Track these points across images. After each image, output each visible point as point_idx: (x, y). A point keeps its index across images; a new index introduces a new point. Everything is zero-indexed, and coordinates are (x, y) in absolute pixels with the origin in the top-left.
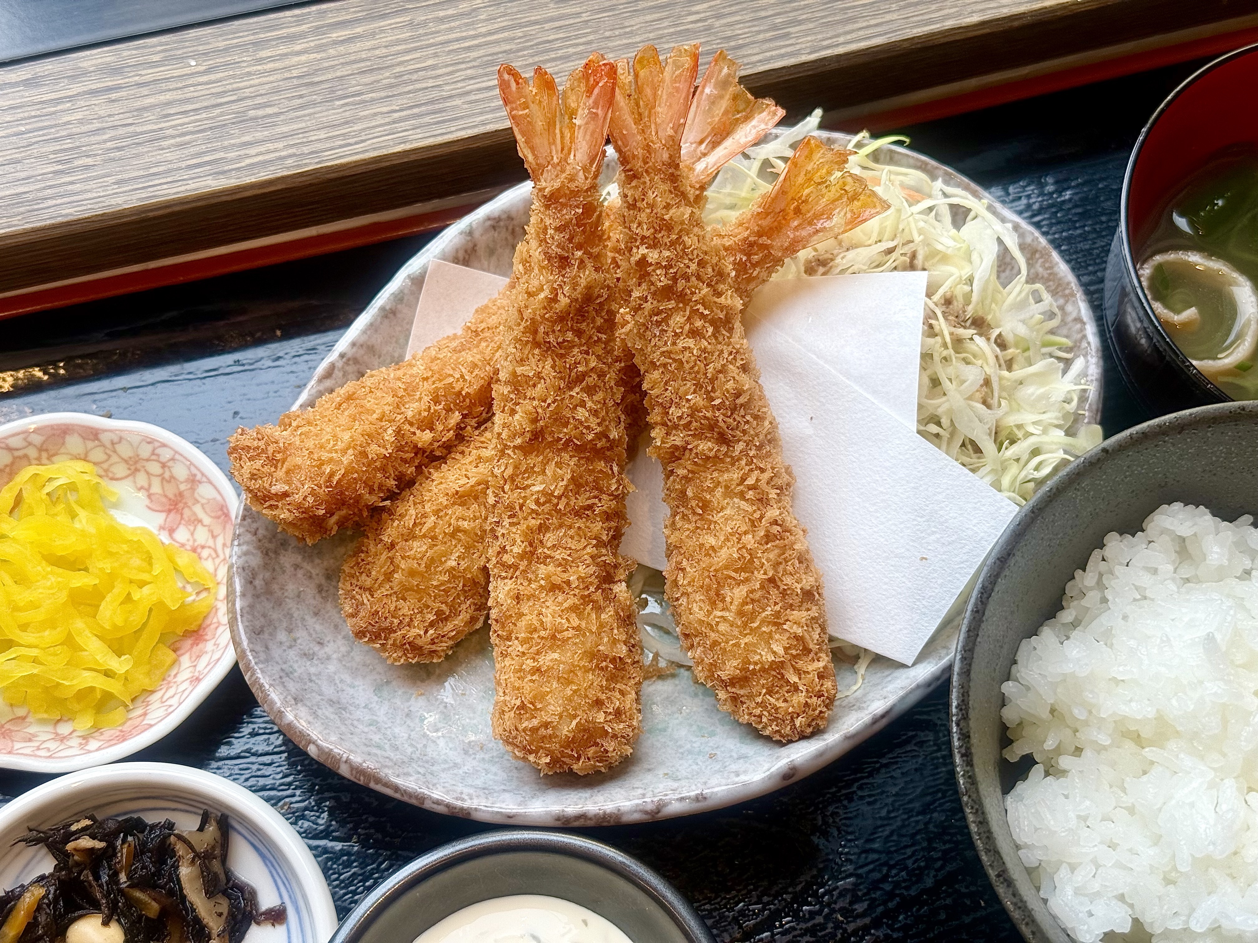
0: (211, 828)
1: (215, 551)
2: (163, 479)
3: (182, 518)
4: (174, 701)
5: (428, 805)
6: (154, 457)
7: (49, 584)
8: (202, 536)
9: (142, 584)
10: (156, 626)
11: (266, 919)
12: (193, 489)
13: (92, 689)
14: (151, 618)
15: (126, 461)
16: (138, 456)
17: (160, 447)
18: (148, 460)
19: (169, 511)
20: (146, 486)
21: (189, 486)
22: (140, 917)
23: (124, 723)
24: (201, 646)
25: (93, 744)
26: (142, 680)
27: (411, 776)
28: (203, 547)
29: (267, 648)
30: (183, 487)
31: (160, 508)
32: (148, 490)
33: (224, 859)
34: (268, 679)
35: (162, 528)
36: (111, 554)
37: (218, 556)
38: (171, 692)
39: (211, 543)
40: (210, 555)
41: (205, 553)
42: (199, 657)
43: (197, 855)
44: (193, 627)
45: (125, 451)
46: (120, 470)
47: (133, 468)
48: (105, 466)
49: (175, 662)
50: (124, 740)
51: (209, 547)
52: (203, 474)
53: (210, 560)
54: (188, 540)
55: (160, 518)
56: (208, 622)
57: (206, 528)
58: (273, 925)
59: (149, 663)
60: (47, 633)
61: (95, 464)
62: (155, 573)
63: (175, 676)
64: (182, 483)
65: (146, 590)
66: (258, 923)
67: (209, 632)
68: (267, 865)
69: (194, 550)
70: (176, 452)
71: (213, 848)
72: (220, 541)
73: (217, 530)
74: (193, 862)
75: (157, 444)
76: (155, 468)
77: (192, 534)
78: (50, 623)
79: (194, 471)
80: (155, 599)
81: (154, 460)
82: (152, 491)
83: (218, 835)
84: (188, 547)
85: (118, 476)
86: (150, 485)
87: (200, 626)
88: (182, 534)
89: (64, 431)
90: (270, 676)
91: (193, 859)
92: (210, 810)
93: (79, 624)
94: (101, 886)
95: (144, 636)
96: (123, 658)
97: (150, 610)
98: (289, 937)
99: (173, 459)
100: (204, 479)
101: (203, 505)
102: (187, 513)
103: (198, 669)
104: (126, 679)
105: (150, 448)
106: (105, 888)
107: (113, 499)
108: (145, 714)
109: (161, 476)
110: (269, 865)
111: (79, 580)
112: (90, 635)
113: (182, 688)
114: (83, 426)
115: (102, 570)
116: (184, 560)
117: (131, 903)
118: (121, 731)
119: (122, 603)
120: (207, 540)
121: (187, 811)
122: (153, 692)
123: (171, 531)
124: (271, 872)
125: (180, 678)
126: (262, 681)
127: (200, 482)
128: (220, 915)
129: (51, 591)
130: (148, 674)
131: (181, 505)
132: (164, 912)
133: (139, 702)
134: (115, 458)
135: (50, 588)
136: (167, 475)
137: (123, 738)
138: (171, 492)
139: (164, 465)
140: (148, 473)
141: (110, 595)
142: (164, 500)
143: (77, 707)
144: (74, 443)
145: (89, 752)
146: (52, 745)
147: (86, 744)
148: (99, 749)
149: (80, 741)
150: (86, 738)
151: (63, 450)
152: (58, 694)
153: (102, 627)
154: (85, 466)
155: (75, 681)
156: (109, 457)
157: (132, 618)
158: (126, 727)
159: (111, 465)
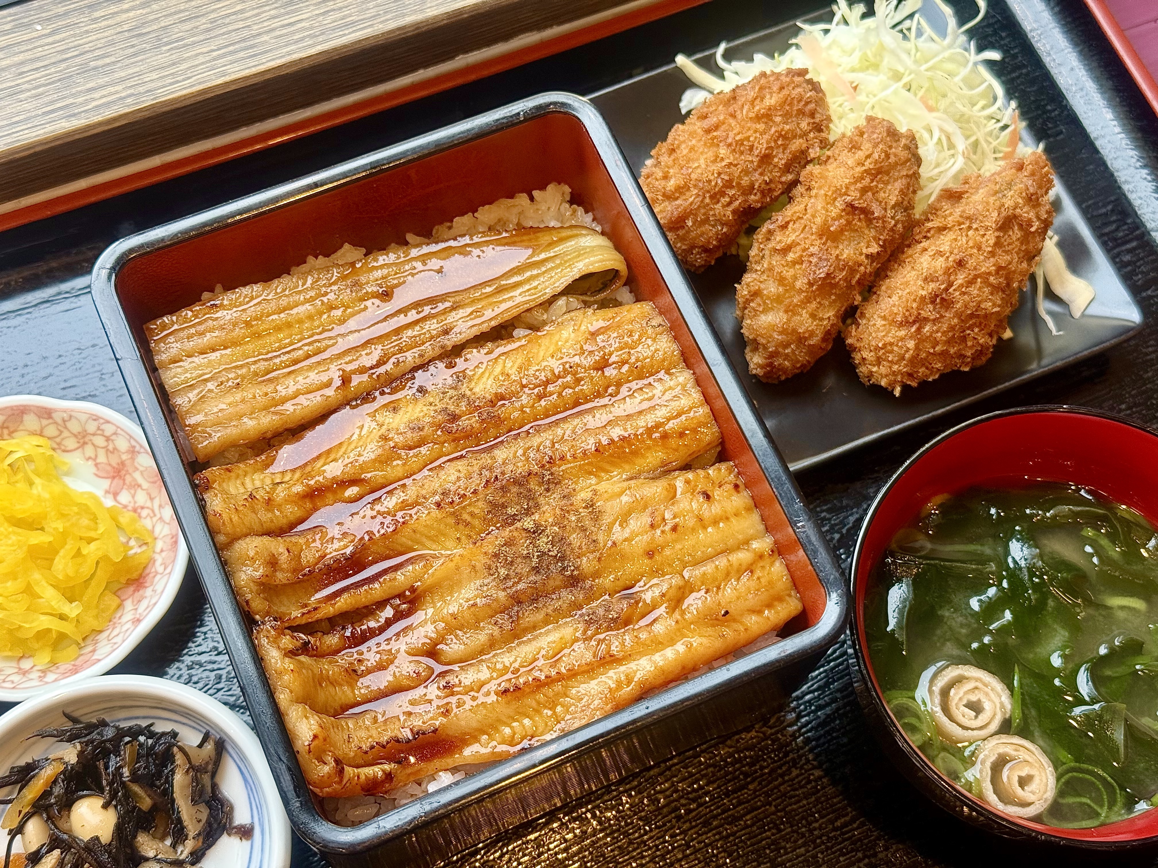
1: (153, 511)
2: (107, 450)
3: (124, 484)
4: (118, 639)
6: (99, 432)
7: (10, 542)
8: (141, 498)
9: (90, 541)
10: (102, 576)
12: (133, 459)
13: (49, 630)
14: (99, 570)
15: (75, 436)
16: (86, 431)
17: (104, 423)
18: (94, 435)
19: (114, 478)
20: (93, 456)
21: (129, 456)
23: (77, 659)
24: (141, 592)
25: (50, 677)
26: (91, 622)
28: (142, 508)
30: (124, 457)
31: (105, 475)
32: (95, 460)
35: (107, 492)
36: (63, 516)
37: (155, 515)
38: (116, 631)
39: (149, 504)
40: (149, 515)
41: (144, 513)
42: (139, 601)
44: (135, 575)
45: (74, 427)
46: (71, 443)
47: (82, 441)
48: (58, 440)
49: (120, 606)
50: (76, 673)
51: (148, 508)
53: (149, 518)
54: (130, 502)
55: (106, 484)
56: (147, 571)
57: (145, 492)
60: (10, 583)
61: (49, 438)
62: (100, 531)
63: (120, 618)
64: (123, 453)
65: (93, 546)
66: (229, 834)
67: (149, 579)
69: (135, 510)
70: (117, 427)
72: (157, 502)
73: (154, 493)
75: (101, 421)
76: (100, 441)
77: (133, 497)
78: (12, 576)
79: (133, 443)
80: (101, 553)
81: (99, 435)
82: (98, 461)
84: (130, 508)
85: (69, 448)
86: (96, 456)
87: (141, 576)
88: (124, 497)
89: (21, 411)
93: (37, 576)
95: (93, 583)
96: (74, 603)
97: (97, 563)
99: (115, 434)
100: (141, 450)
101: (142, 472)
102: (128, 479)
103: (140, 610)
104: (78, 621)
105: (95, 424)
107: (65, 468)
108: (94, 651)
109: (106, 448)
111: (36, 538)
112: (45, 584)
113: (125, 628)
114: (38, 407)
115: (56, 529)
116: (125, 519)
118: (74, 665)
119: (73, 557)
120: (146, 502)
122: (101, 632)
123: (115, 495)
125: (124, 619)
127: (139, 453)
129: (13, 548)
130: (97, 617)
131: (123, 473)
133: (89, 641)
134: (66, 434)
135: (11, 546)
136: (111, 447)
138: (114, 461)
139: (108, 439)
140: (93, 444)
141: (62, 550)
142: (109, 468)
143: (36, 646)
144: (31, 421)
145: (47, 683)
146: (16, 678)
147: (44, 677)
148: (56, 680)
149: (39, 674)
150: (44, 672)
151: (21, 428)
152: (20, 635)
153: (56, 578)
154: (41, 441)
155: (34, 625)
156: (61, 432)
157: (82, 570)
158: (78, 662)
159: (63, 439)
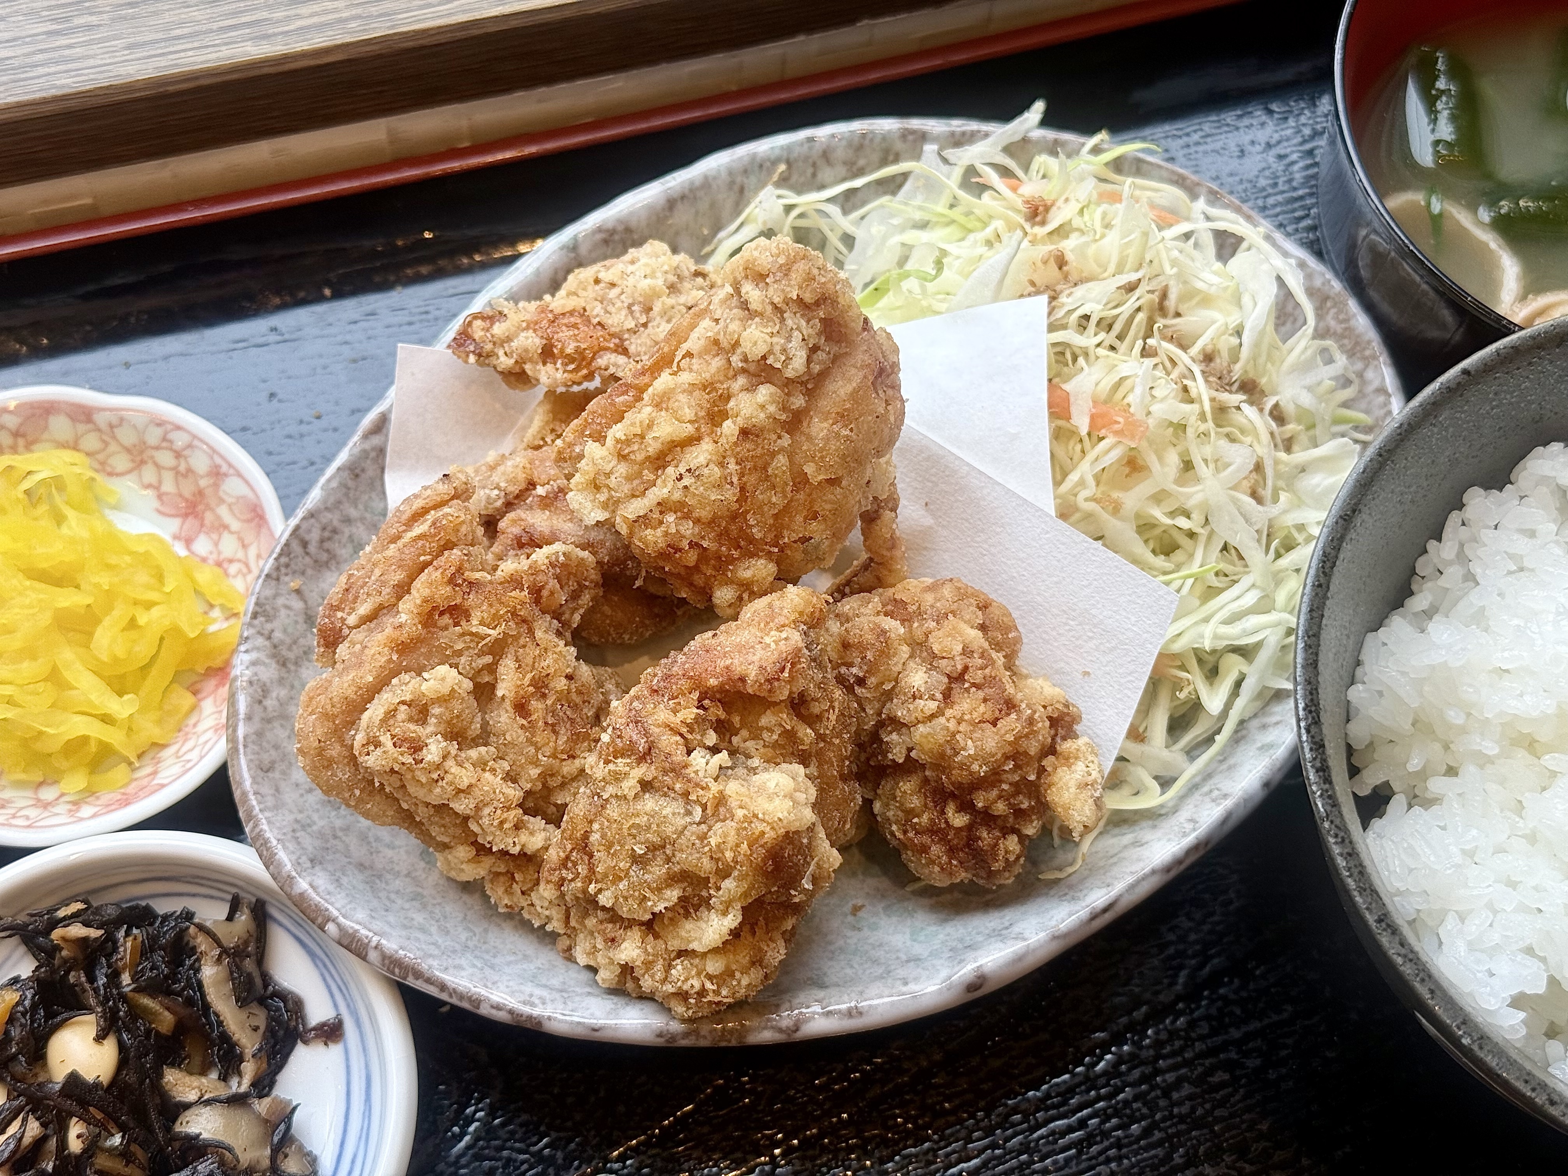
0: (243, 918)
1: (247, 565)
3: (202, 525)
4: (194, 756)
5: (484, 1010)
6: (165, 444)
7: (27, 601)
8: (229, 546)
9: (149, 605)
10: (169, 660)
11: (317, 1036)
12: (217, 485)
13: (84, 740)
14: (163, 650)
15: (128, 450)
16: (144, 443)
17: (172, 430)
18: (157, 448)
19: (186, 516)
20: (155, 483)
21: (212, 481)
22: (148, 1032)
23: (126, 785)
25: (86, 811)
26: (150, 730)
27: (463, 969)
28: (231, 561)
29: (277, 790)
30: (203, 483)
31: (173, 512)
32: (157, 488)
33: (261, 958)
34: (276, 831)
35: (176, 537)
36: (109, 567)
37: (250, 571)
38: (189, 744)
39: (240, 555)
40: (240, 571)
41: (233, 569)
43: (225, 951)
44: (218, 663)
45: (127, 436)
46: (121, 462)
47: (138, 459)
48: (100, 457)
49: (194, 708)
50: (126, 805)
51: (239, 561)
52: (230, 465)
53: (240, 577)
54: (211, 553)
55: (174, 525)
57: (235, 536)
58: (326, 1044)
59: (160, 708)
60: (25, 664)
61: (88, 454)
62: (167, 589)
63: (195, 725)
64: (202, 477)
65: (155, 612)
66: (306, 1042)
68: (316, 966)
69: (219, 564)
70: (195, 437)
71: (246, 943)
72: (252, 552)
73: (249, 537)
74: (219, 960)
75: (169, 427)
76: (166, 458)
77: (216, 544)
78: (29, 653)
79: (218, 461)
80: (167, 623)
81: (166, 448)
82: (163, 490)
83: (252, 927)
84: (211, 561)
85: (118, 470)
86: (160, 482)
88: (202, 546)
89: (48, 409)
90: (279, 828)
91: (220, 956)
92: (242, 894)
93: (67, 655)
94: (96, 990)
95: (154, 671)
96: (126, 697)
97: (162, 639)
98: (347, 1059)
99: (190, 446)
100: (231, 471)
101: (230, 506)
102: (209, 517)
104: (130, 729)
105: (160, 431)
106: (102, 992)
107: (112, 500)
108: (155, 773)
109: (175, 469)
110: (320, 965)
111: (67, 599)
112: (81, 668)
113: (202, 739)
114: (73, 404)
115: (97, 586)
116: (205, 576)
117: (136, 1013)
118: (124, 794)
119: (123, 630)
120: (236, 553)
121: (212, 897)
122: (164, 746)
123: (188, 542)
124: (322, 975)
125: (201, 728)
126: (268, 835)
127: (226, 475)
128: (256, 1029)
129: (31, 611)
130: (159, 722)
131: (201, 507)
132: (181, 1028)
133: (146, 759)
134: (113, 447)
135: (30, 607)
136: (182, 468)
137: (126, 802)
138: (188, 490)
139: (178, 455)
140: (156, 465)
141: (108, 618)
142: (178, 501)
143: (64, 764)
144: (60, 426)
145: (81, 819)
146: (33, 813)
147: (77, 811)
148: (94, 816)
149: (69, 807)
150: (75, 803)
151: (45, 436)
152: (38, 746)
153: (97, 659)
154: (77, 457)
155: (62, 729)
156: (106, 444)
157: (137, 649)
158: (131, 789)
159: (109, 456)
